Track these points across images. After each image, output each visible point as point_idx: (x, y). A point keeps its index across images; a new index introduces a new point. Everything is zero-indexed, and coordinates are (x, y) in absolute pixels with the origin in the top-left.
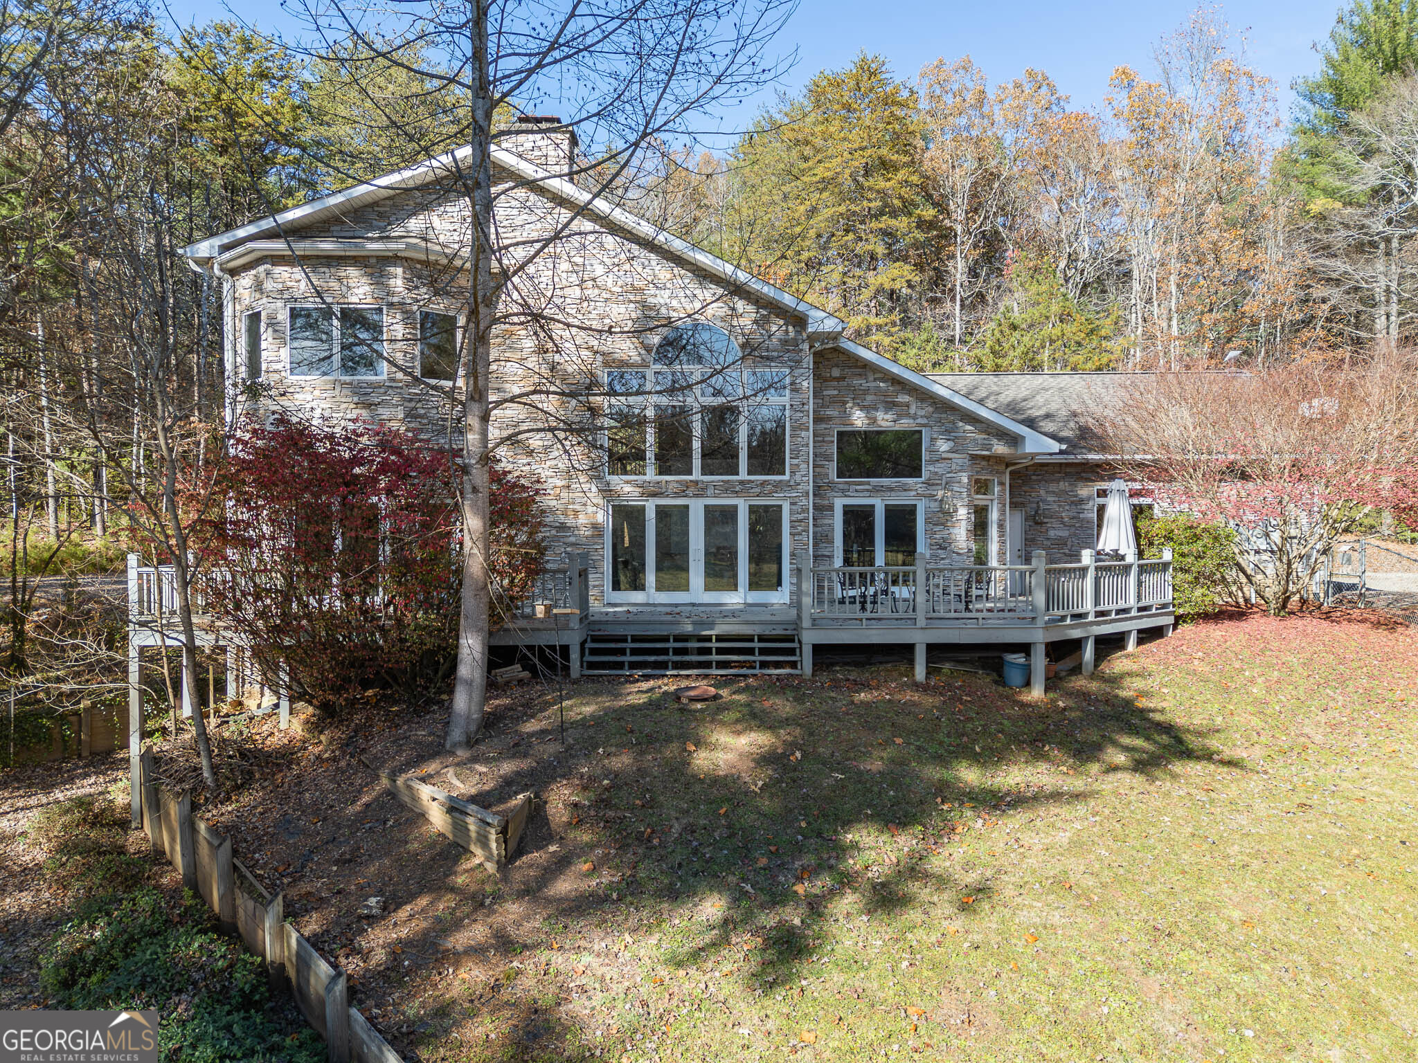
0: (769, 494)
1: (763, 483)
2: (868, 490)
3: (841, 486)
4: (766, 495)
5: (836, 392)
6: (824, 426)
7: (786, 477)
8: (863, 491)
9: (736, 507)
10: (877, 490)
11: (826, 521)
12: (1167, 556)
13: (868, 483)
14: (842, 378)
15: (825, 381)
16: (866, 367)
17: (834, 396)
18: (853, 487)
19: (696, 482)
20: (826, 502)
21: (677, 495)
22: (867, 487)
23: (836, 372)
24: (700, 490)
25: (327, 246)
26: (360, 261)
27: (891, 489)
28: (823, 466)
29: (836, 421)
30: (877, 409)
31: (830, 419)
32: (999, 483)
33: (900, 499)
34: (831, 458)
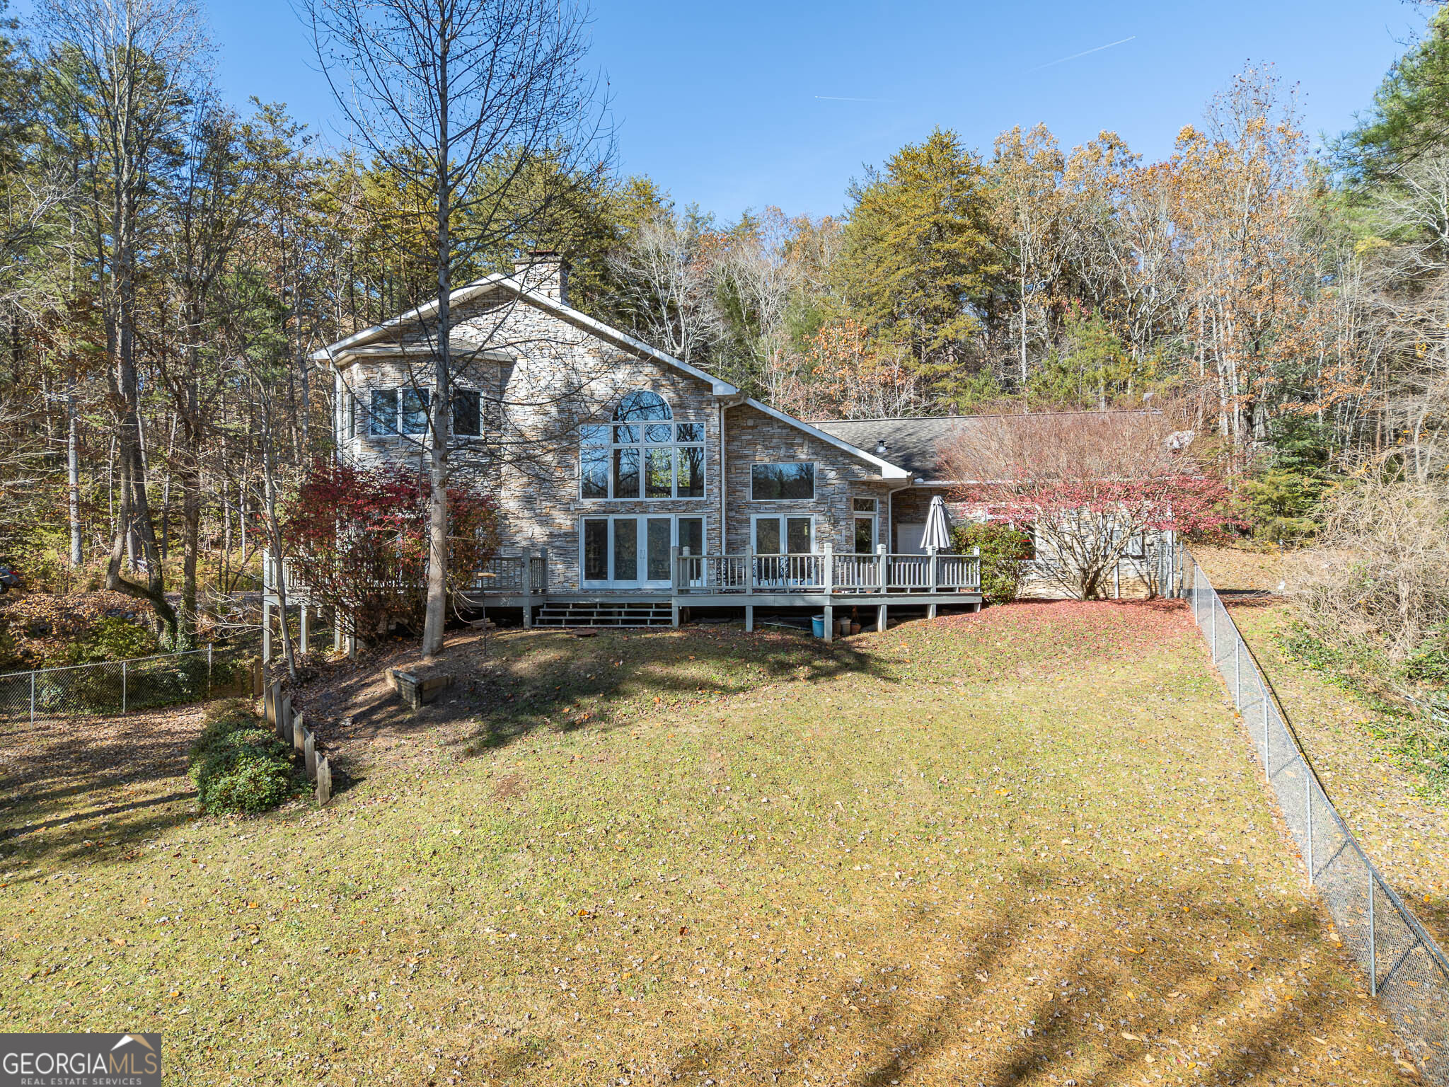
0: (692, 510)
1: (688, 503)
2: (774, 508)
3: (754, 505)
4: (690, 511)
5: (749, 437)
6: (742, 462)
7: (704, 498)
8: (770, 508)
9: (669, 520)
10: (780, 508)
11: (744, 531)
12: (976, 552)
13: (774, 503)
14: (753, 427)
15: (744, 429)
16: (771, 419)
17: (749, 440)
18: (764, 506)
19: (642, 503)
20: (744, 517)
21: (628, 512)
22: (774, 506)
23: (750, 423)
24: (644, 508)
25: (370, 351)
26: (393, 359)
27: (790, 507)
28: (742, 491)
29: (751, 458)
30: (780, 449)
31: (746, 456)
32: (881, 502)
33: (798, 514)
34: (746, 485)
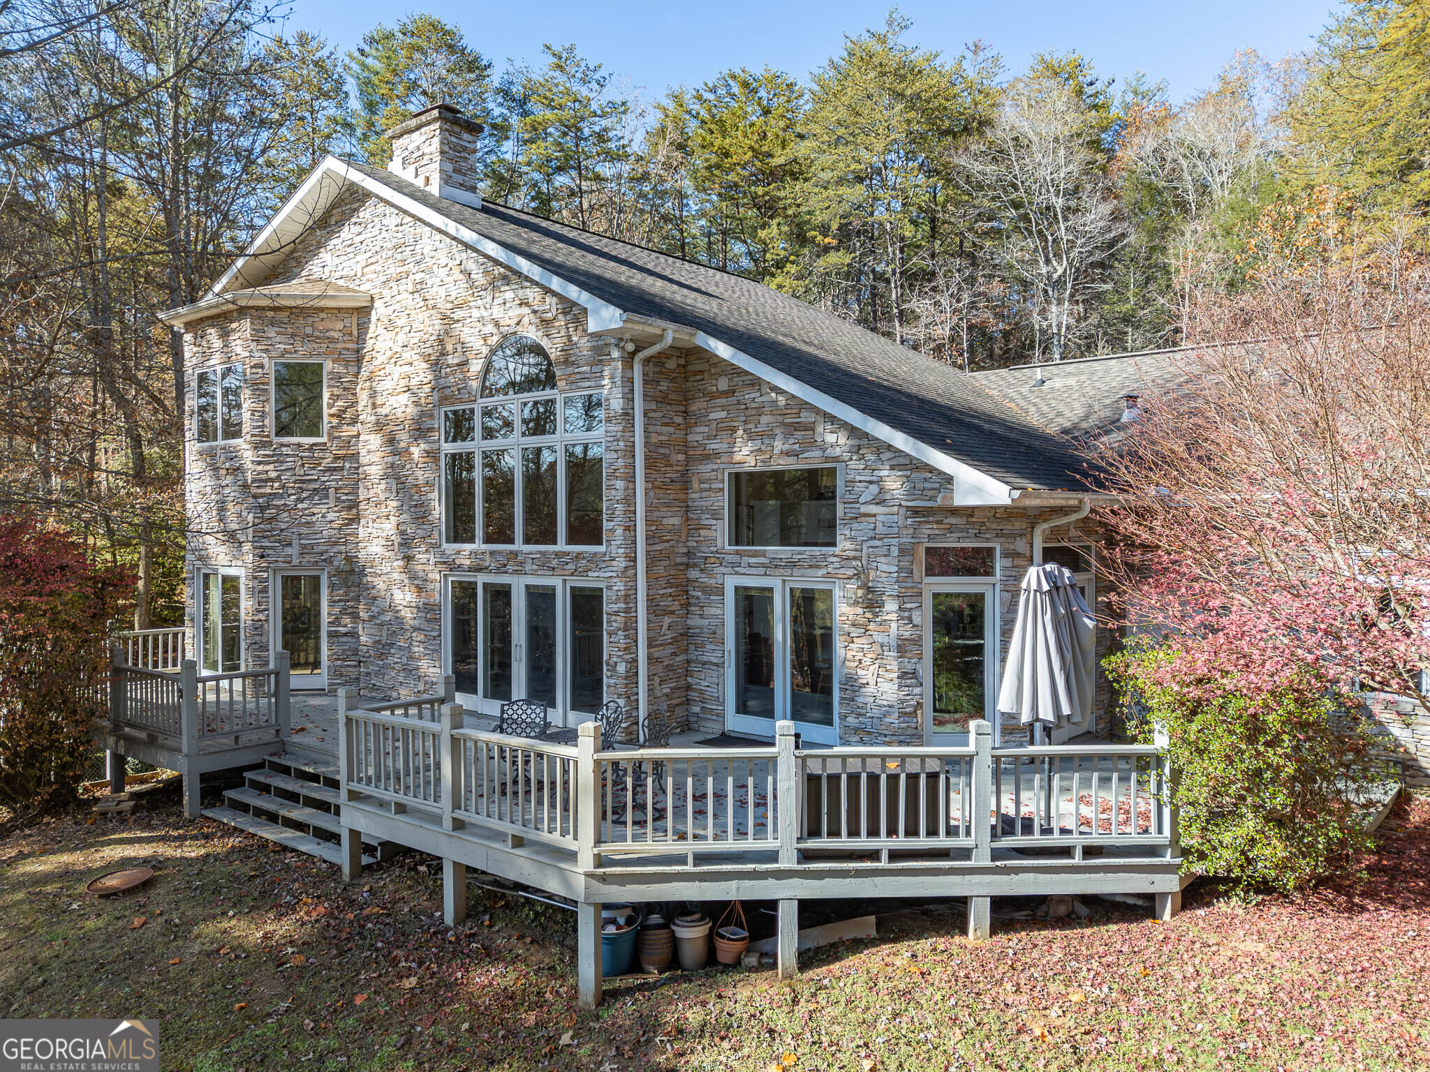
0: (588, 572)
1: (578, 556)
2: (763, 565)
3: (729, 558)
4: (584, 573)
5: (723, 414)
6: (710, 467)
7: (603, 548)
8: (757, 566)
9: (552, 590)
10: (773, 566)
11: (713, 611)
13: (763, 554)
15: (713, 398)
17: (722, 421)
18: (746, 560)
20: (713, 581)
21: (499, 570)
22: (761, 560)
24: (519, 564)
27: (793, 565)
28: (708, 527)
29: (725, 458)
30: (773, 437)
31: (717, 455)
32: (1006, 555)
33: (812, 580)
34: (716, 515)
